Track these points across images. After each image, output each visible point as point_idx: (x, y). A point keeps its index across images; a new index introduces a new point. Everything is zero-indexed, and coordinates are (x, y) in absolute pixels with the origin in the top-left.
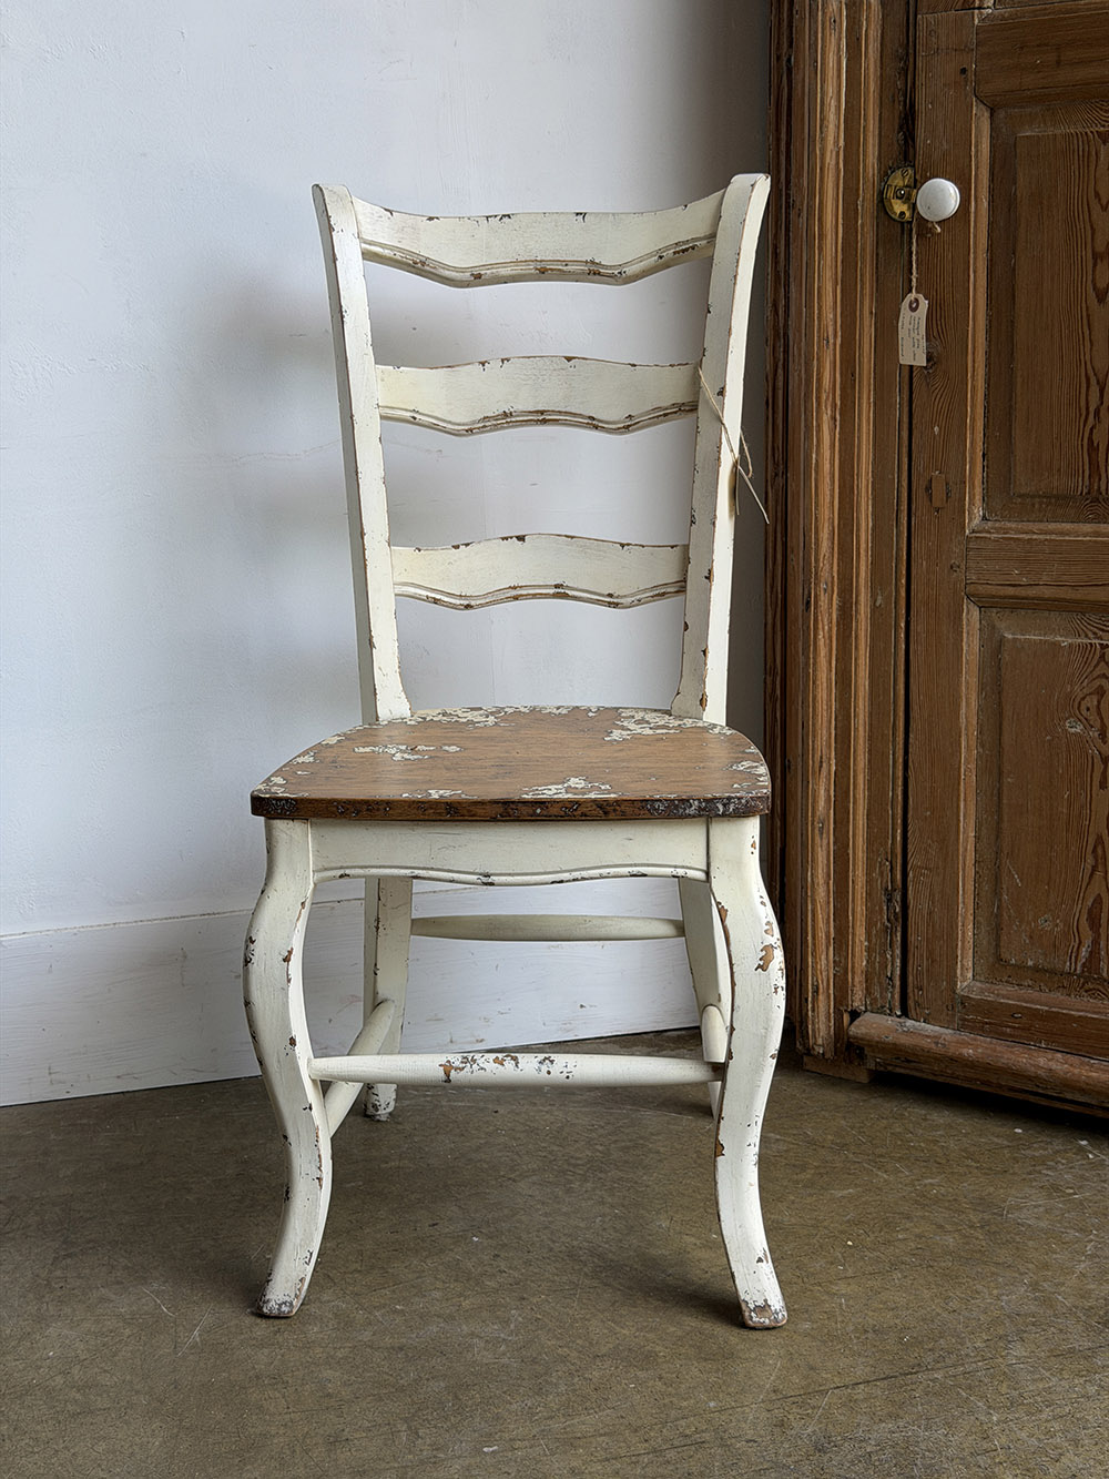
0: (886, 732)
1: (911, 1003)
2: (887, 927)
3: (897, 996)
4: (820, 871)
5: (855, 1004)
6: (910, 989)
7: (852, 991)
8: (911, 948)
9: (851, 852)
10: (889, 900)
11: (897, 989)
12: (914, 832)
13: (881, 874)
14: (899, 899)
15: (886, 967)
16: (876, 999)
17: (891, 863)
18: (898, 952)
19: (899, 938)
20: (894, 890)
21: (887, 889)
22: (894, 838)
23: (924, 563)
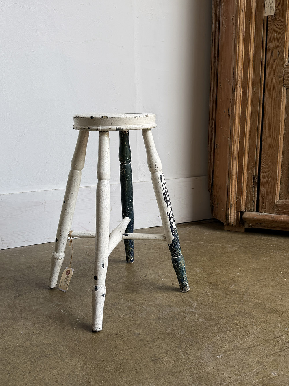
0: (256, 128)
1: (260, 208)
2: (253, 186)
3: (255, 206)
4: (234, 171)
5: (243, 209)
6: (260, 203)
7: (242, 206)
8: (261, 192)
9: (243, 165)
10: (254, 178)
11: (256, 204)
12: (263, 157)
13: (252, 171)
14: (257, 178)
15: (252, 198)
16: (249, 208)
17: (255, 167)
18: (256, 193)
19: (257, 189)
20: (256, 175)
21: (253, 175)
22: (257, 160)
23: (270, 76)
